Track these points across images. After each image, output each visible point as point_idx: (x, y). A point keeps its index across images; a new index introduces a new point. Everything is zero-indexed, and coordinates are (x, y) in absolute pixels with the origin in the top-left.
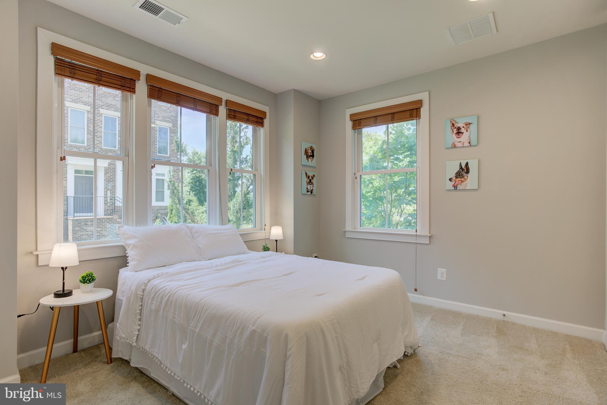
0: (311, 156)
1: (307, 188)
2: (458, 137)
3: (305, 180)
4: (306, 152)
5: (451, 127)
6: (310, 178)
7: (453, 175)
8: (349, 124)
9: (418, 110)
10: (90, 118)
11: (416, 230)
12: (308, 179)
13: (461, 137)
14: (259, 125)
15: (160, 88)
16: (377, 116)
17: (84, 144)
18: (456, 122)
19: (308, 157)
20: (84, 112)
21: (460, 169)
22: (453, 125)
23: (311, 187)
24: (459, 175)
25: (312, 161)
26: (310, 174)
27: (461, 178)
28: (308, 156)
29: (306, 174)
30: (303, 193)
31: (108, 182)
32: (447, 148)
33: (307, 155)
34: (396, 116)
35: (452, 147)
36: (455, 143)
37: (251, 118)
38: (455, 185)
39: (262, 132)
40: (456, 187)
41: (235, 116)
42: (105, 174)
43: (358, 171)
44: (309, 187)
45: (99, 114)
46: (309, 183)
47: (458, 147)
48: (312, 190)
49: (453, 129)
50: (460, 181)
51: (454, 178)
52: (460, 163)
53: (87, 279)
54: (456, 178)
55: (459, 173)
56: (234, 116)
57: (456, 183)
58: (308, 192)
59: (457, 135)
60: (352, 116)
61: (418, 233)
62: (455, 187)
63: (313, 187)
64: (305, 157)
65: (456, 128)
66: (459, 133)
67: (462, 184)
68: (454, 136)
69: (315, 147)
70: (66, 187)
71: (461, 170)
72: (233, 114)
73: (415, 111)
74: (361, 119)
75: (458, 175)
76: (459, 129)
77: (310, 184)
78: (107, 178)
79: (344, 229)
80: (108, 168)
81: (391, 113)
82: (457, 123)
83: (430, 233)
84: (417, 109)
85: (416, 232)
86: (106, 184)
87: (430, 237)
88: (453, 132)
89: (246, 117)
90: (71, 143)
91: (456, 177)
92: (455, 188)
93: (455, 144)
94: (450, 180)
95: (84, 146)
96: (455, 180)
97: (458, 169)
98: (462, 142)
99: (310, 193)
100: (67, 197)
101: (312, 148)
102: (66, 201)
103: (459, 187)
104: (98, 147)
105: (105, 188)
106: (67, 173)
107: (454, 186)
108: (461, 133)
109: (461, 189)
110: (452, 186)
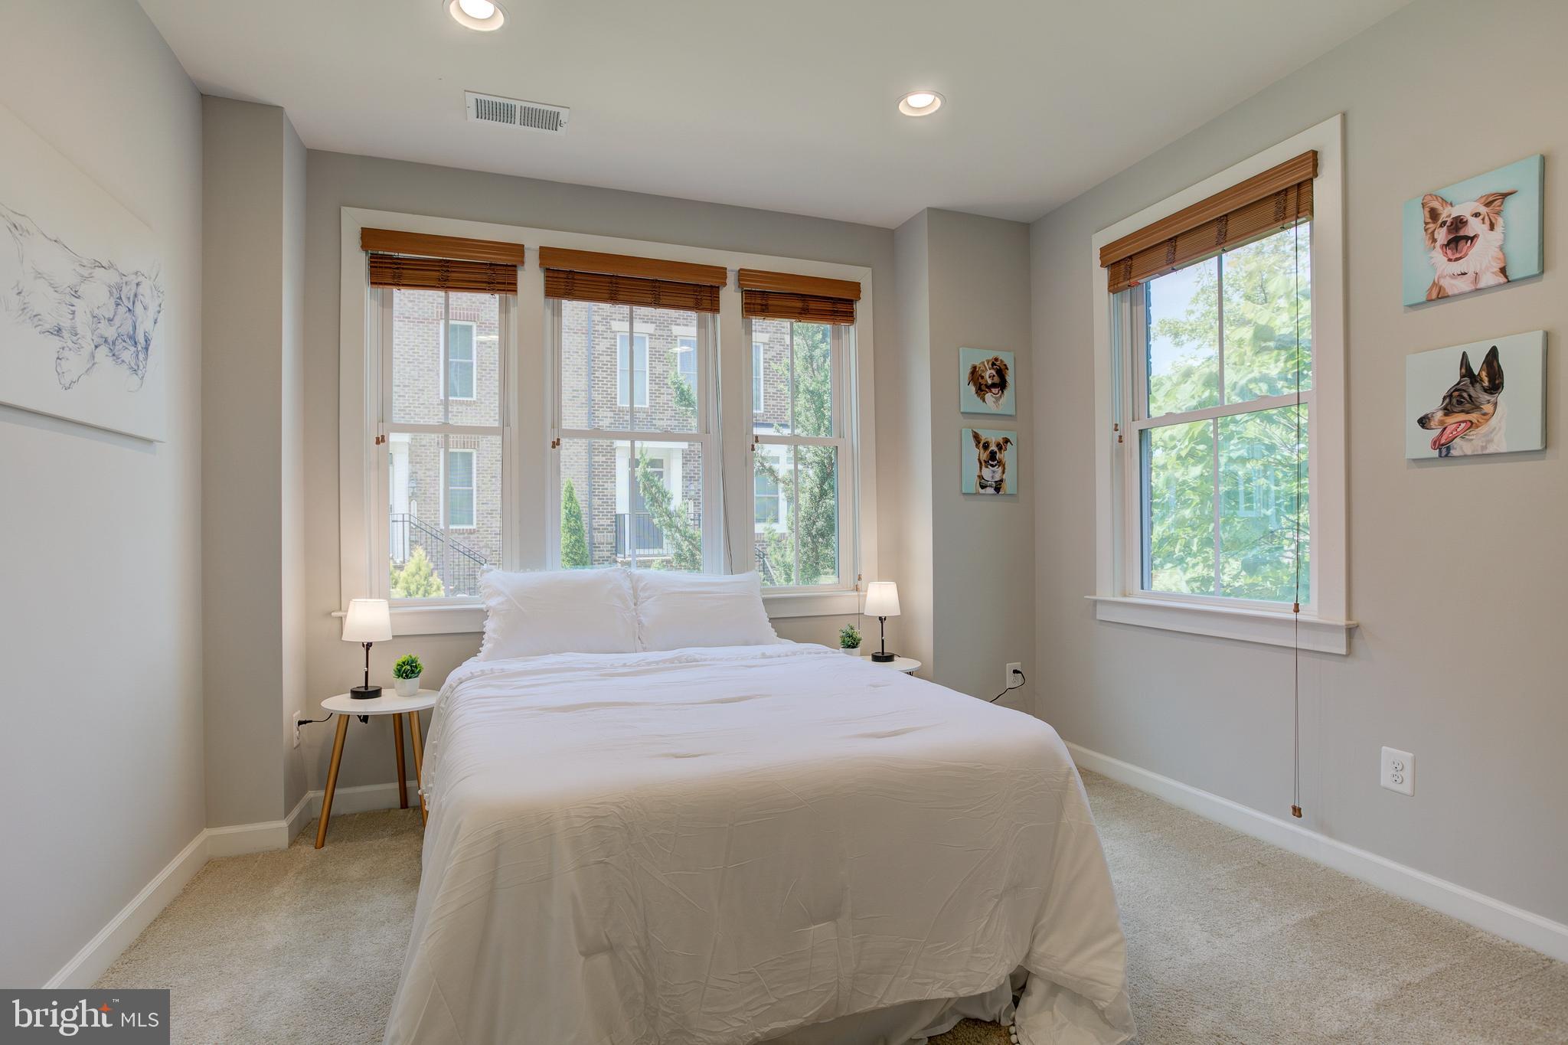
0: (994, 385)
1: (981, 477)
2: (1453, 257)
3: (972, 454)
4: (975, 375)
5: (1426, 223)
6: (993, 447)
7: (1433, 404)
8: (1101, 277)
9: (1304, 189)
10: (654, 348)
11: (1297, 605)
12: (982, 451)
13: (1466, 255)
14: (840, 318)
15: (570, 271)
16: (1176, 237)
17: (645, 404)
18: (1444, 202)
19: (981, 389)
20: (645, 338)
21: (1462, 376)
22: (1434, 214)
23: (994, 472)
24: (1460, 403)
25: (998, 400)
26: (993, 437)
27: (1468, 413)
28: (982, 386)
29: (976, 437)
30: (964, 491)
31: (689, 482)
32: (1411, 306)
33: (981, 384)
34: (1233, 225)
35: (1430, 300)
36: (1442, 282)
37: (813, 305)
38: (1443, 441)
39: (852, 335)
40: (1448, 449)
41: (766, 305)
42: (683, 464)
43: (1136, 418)
44: (987, 473)
45: (672, 337)
46: (985, 462)
47: (1455, 296)
48: (1001, 481)
49: (1433, 232)
50: (1463, 425)
51: (1439, 415)
52: (1464, 354)
53: (408, 670)
54: (1446, 415)
55: (1456, 393)
56: (762, 305)
57: (1448, 431)
58: (983, 487)
59: (1449, 252)
60: (1105, 251)
61: (1301, 617)
62: (1443, 448)
63: (1003, 472)
64: (973, 389)
65: (1444, 223)
66: (1458, 238)
67: (1473, 434)
68: (1439, 256)
69: (1007, 359)
70: (615, 496)
71: (1467, 380)
72: (759, 302)
73: (1293, 195)
74: (1130, 257)
75: (1454, 401)
76: (1459, 223)
77: (993, 466)
78: (687, 473)
79: (1090, 595)
80: (690, 451)
81: (1217, 219)
82: (1451, 204)
83: (1349, 616)
84: (1299, 185)
85: (1297, 610)
86: (687, 487)
87: (1351, 631)
88: (1434, 241)
89: (799, 304)
90: (621, 406)
91: (1445, 409)
92: (1440, 452)
93: (1440, 287)
94: (1424, 422)
95: (645, 408)
96: (1442, 422)
97: (1453, 377)
98: (1471, 274)
99: (990, 491)
100: (616, 515)
101: (998, 363)
102: (614, 524)
103: (1460, 447)
104: (670, 407)
105: (685, 494)
106: (615, 466)
107: (1437, 444)
108: (1467, 238)
109: (1469, 453)
110: (1429, 443)
